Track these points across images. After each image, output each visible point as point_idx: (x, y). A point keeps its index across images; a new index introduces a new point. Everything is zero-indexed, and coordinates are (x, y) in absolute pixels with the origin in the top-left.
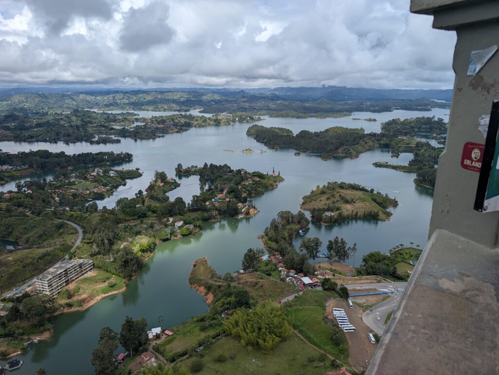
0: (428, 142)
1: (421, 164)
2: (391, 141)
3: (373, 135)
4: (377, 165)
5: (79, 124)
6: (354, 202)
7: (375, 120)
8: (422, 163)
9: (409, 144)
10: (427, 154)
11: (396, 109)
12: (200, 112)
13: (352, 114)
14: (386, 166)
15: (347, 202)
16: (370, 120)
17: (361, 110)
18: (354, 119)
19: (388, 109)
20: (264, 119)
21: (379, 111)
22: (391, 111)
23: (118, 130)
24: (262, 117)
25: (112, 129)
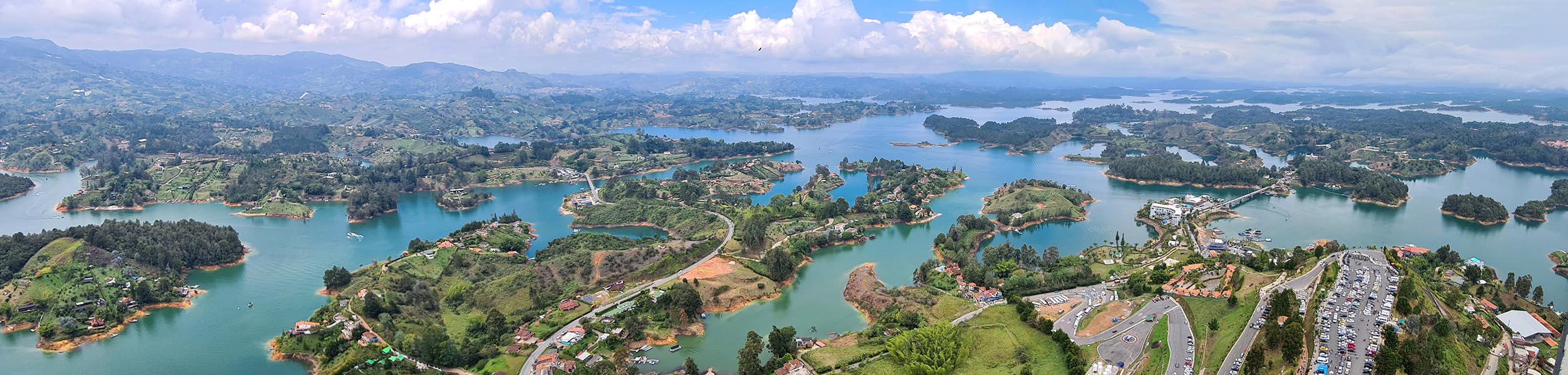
0: (1118, 130)
1: (1112, 153)
2: (1082, 131)
3: (1066, 125)
4: (1070, 157)
5: (743, 111)
6: (1045, 200)
7: (1066, 110)
9: (1101, 134)
10: (1118, 144)
14: (1079, 158)
15: (1037, 201)
16: (1062, 109)
17: (1052, 99)
19: (1080, 98)
21: (1071, 100)
22: (1084, 99)
23: (782, 118)
25: (776, 116)
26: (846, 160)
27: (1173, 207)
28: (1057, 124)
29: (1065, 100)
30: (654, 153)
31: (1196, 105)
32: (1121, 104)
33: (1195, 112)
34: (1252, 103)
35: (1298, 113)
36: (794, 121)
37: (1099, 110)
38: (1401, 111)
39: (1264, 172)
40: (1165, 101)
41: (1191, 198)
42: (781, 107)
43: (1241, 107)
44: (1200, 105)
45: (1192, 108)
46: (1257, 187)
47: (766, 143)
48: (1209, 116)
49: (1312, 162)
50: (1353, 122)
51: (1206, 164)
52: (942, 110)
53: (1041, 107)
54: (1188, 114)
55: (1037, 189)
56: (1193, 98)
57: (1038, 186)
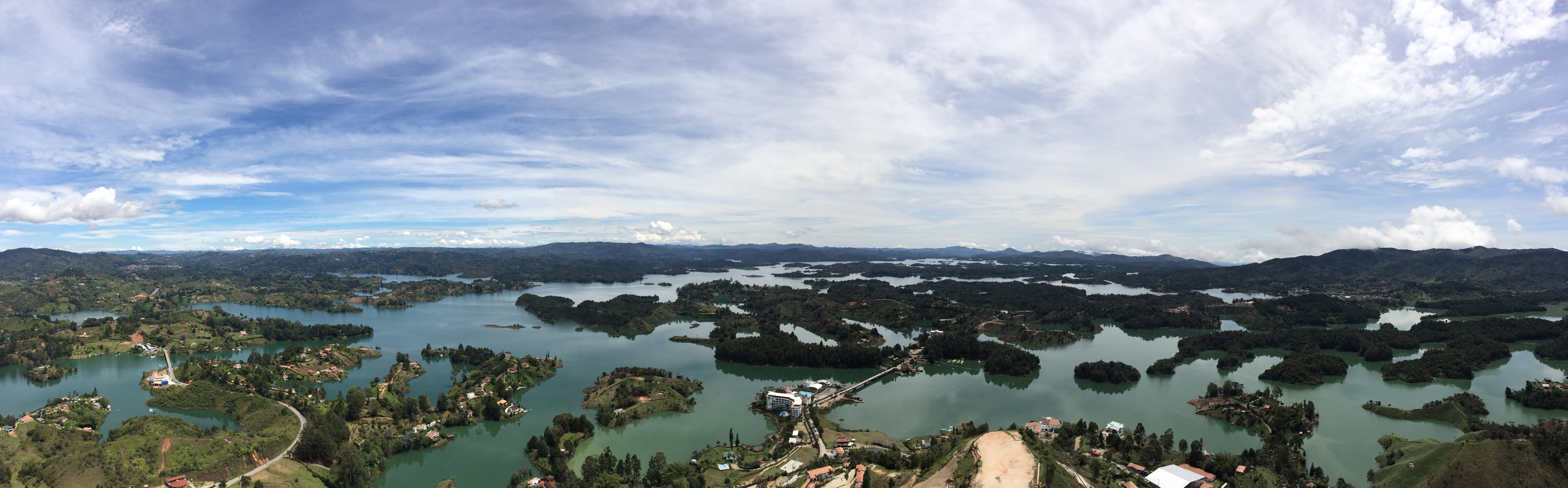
0: (728, 308)
1: (722, 335)
2: (688, 308)
3: (668, 303)
4: (675, 339)
5: (320, 291)
6: (650, 393)
8: (723, 333)
9: (708, 311)
10: (727, 322)
11: (692, 271)
12: (459, 277)
13: (644, 277)
14: (684, 340)
15: (643, 393)
16: (664, 285)
17: (655, 272)
19: (684, 272)
20: (537, 286)
21: (674, 274)
22: (687, 273)
23: (361, 297)
24: (535, 283)
25: (354, 296)
27: (792, 395)
29: (668, 274)
30: (230, 332)
31: (809, 279)
32: (728, 279)
34: (869, 277)
35: (919, 287)
36: (373, 300)
37: (705, 286)
38: (1028, 285)
39: (888, 351)
40: (776, 275)
41: (809, 384)
42: (359, 286)
43: (858, 281)
44: (814, 279)
45: (806, 282)
46: (882, 368)
47: (344, 326)
48: (825, 291)
49: (936, 337)
50: (977, 296)
54: (804, 290)
55: (641, 379)
56: (806, 272)
57: (641, 375)
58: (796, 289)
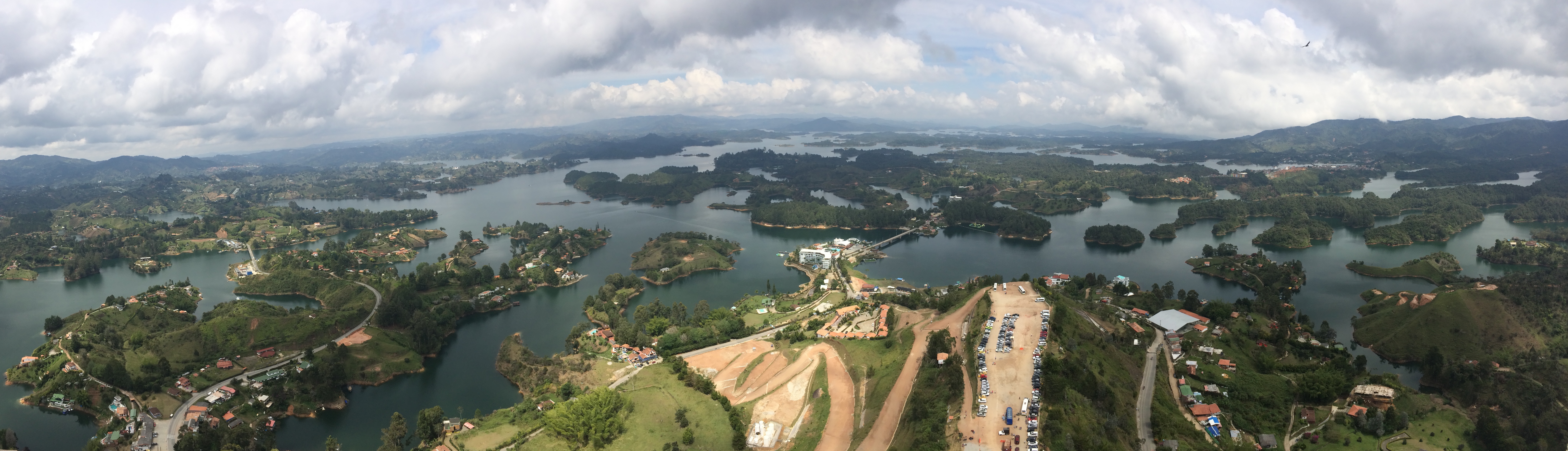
0: (762, 176)
2: (726, 178)
3: (707, 173)
4: (714, 206)
5: (386, 178)
6: (693, 253)
7: (707, 155)
8: (758, 198)
9: (744, 179)
10: (762, 189)
11: (727, 141)
14: (722, 206)
15: (684, 254)
16: (702, 155)
17: (693, 145)
18: (685, 156)
19: (719, 142)
22: (723, 144)
23: (424, 183)
24: (581, 160)
25: (418, 182)
26: (489, 225)
27: (823, 251)
28: (699, 171)
29: (705, 145)
30: (305, 224)
31: (839, 148)
32: (762, 148)
33: (839, 155)
34: (894, 146)
35: (939, 156)
36: (436, 185)
37: (741, 155)
38: (1038, 154)
39: (911, 214)
40: (805, 144)
41: (838, 241)
42: (422, 172)
43: (883, 149)
44: (843, 148)
45: (835, 151)
46: (905, 228)
47: (410, 211)
49: (955, 202)
50: (993, 166)
51: (852, 207)
52: (581, 165)
53: (683, 153)
54: (833, 158)
55: (683, 242)
56: (835, 141)
57: (683, 238)
58: (825, 157)
